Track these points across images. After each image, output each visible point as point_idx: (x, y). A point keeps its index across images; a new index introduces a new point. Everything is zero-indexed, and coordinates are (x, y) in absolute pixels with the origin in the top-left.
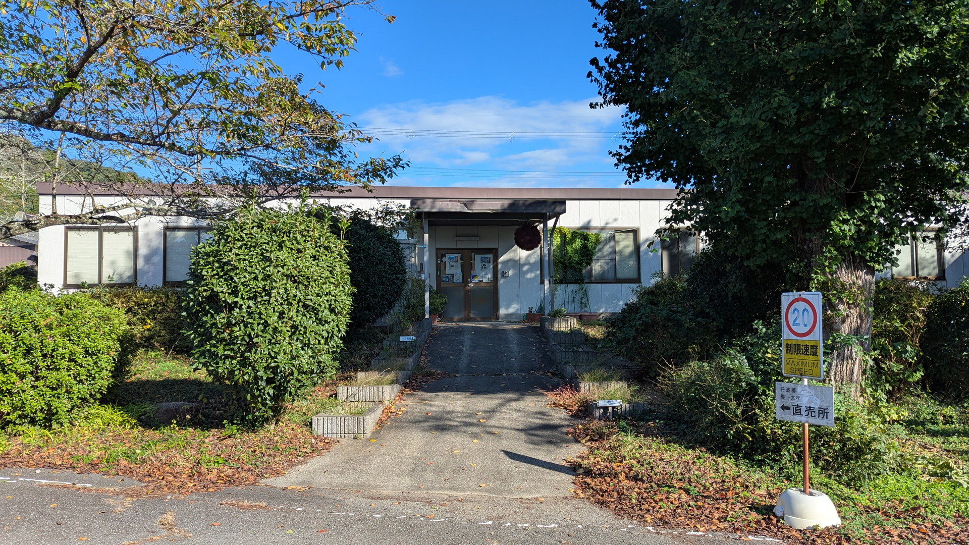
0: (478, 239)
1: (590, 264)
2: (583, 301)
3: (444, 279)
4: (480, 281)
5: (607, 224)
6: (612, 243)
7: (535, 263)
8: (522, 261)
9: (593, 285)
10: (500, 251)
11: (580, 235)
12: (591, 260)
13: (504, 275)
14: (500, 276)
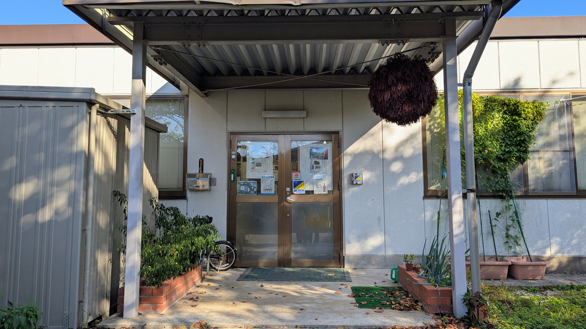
0: (304, 114)
1: (522, 160)
2: (512, 232)
3: (243, 188)
4: (308, 192)
5: (554, 82)
6: (566, 119)
7: (412, 157)
8: (388, 155)
9: (530, 203)
10: (345, 137)
11: (503, 104)
12: (526, 152)
13: (353, 180)
14: (345, 181)
